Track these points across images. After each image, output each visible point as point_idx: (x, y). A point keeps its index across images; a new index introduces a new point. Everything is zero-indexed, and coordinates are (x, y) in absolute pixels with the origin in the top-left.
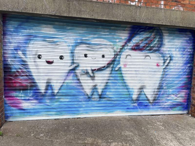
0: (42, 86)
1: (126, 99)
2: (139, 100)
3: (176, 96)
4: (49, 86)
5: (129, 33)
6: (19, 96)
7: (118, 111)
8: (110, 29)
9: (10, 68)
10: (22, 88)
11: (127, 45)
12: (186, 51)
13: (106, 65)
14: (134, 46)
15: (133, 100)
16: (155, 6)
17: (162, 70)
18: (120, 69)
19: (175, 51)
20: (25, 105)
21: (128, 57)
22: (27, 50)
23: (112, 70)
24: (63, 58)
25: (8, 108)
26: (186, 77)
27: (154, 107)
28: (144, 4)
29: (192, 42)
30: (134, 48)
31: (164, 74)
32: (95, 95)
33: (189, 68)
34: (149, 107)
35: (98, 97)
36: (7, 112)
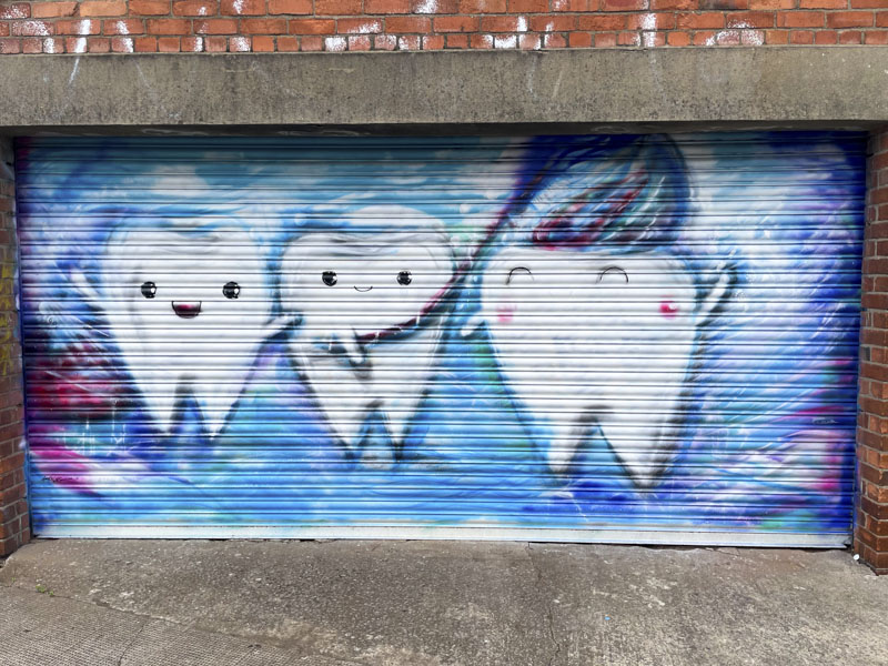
0: (161, 405)
1: (517, 468)
2: (580, 473)
3: (777, 459)
4: (186, 406)
5: (520, 173)
6: (80, 445)
7: (482, 519)
8: (430, 161)
9: (47, 337)
10: (88, 411)
11: (512, 226)
12: (816, 238)
13: (419, 313)
14: (545, 227)
15: (550, 472)
16: (614, 44)
17: (693, 334)
18: (481, 333)
19: (756, 238)
20: (102, 478)
21: (514, 278)
22: (102, 268)
23: (446, 337)
24: (236, 291)
25: (41, 488)
26: (825, 363)
27: (662, 508)
28: (556, 38)
29: (846, 190)
30: (545, 234)
31: (705, 350)
32: (375, 444)
33: (839, 321)
34: (631, 507)
35: (390, 453)
36: (40, 504)
